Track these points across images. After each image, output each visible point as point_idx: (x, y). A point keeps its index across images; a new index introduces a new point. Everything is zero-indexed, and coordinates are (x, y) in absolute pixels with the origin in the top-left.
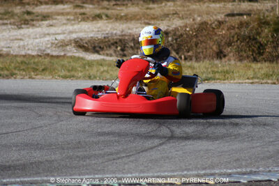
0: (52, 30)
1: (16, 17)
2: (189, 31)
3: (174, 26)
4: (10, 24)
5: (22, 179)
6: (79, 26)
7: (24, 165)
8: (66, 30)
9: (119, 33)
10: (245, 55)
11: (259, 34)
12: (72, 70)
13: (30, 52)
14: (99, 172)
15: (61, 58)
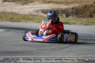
0: (34, 6)
1: (22, 2)
2: (80, 8)
3: (75, 6)
4: (20, 4)
5: (22, 56)
6: (43, 5)
7: (23, 51)
8: (38, 6)
9: (57, 8)
12: (40, 20)
13: (26, 13)
14: (48, 55)
15: (37, 16)
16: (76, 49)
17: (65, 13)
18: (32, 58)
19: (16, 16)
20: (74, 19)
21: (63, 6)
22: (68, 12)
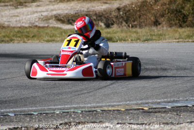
0: (39, 9)
1: (14, 1)
2: (134, 8)
3: (124, 4)
4: (10, 5)
5: (14, 109)
6: (58, 6)
7: (16, 100)
8: (49, 9)
9: (85, 10)
10: (174, 23)
11: (183, 8)
12: (53, 37)
13: (24, 25)
14: (68, 103)
15: (45, 28)
16: (123, 89)
17: (104, 20)
18: (35, 111)
19: (4, 30)
20: (122, 31)
21: (98, 6)
22: (111, 17)
